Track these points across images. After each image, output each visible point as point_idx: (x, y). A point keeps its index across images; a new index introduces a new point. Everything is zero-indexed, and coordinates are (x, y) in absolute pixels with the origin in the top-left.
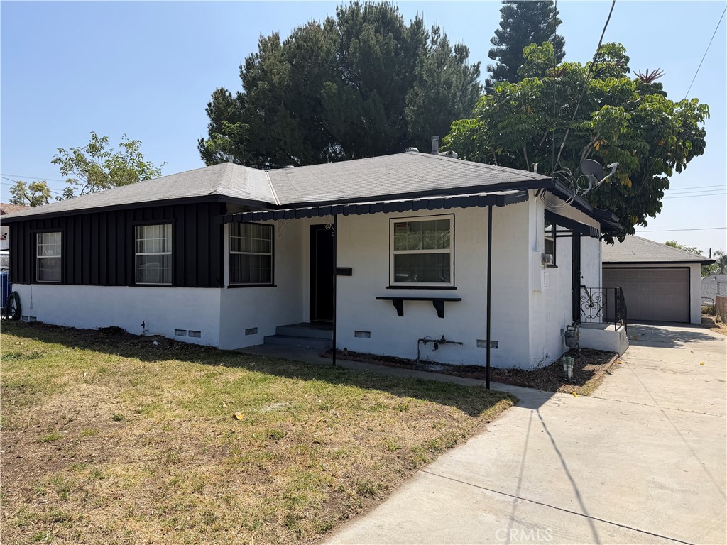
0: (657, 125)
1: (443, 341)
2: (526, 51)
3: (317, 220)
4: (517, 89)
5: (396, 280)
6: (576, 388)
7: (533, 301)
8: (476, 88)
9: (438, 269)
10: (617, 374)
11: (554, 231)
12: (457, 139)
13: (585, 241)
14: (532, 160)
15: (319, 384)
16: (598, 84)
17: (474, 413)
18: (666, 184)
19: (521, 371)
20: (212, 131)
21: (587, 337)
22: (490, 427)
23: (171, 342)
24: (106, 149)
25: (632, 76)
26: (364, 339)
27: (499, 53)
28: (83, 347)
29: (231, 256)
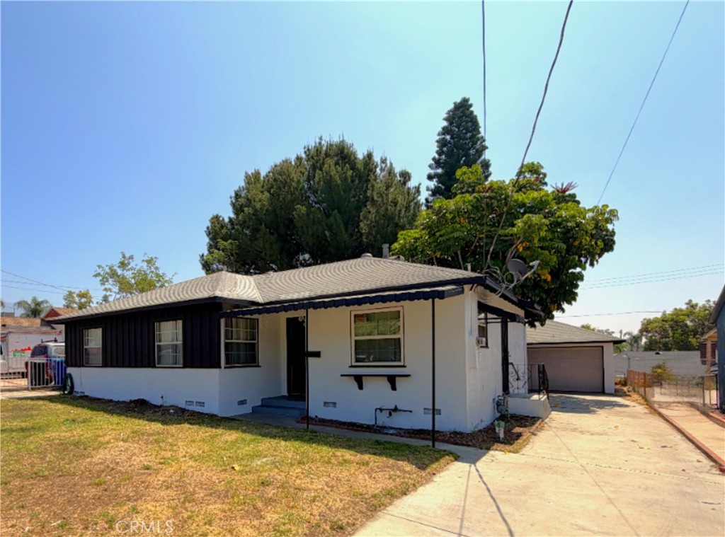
0: (572, 228)
1: (396, 409)
2: (459, 173)
3: (292, 314)
4: (451, 204)
5: (357, 360)
6: (507, 447)
7: (469, 376)
8: (418, 205)
9: (390, 350)
10: (543, 435)
11: (486, 319)
12: (403, 246)
13: (511, 325)
14: (465, 261)
15: (297, 444)
16: (520, 197)
17: (422, 467)
18: (580, 277)
19: (461, 434)
20: (210, 247)
21: (515, 405)
22: (436, 478)
23: (183, 411)
24: (132, 265)
25: (549, 189)
26: (331, 408)
27: (436, 175)
28: (120, 414)
29: (226, 344)
